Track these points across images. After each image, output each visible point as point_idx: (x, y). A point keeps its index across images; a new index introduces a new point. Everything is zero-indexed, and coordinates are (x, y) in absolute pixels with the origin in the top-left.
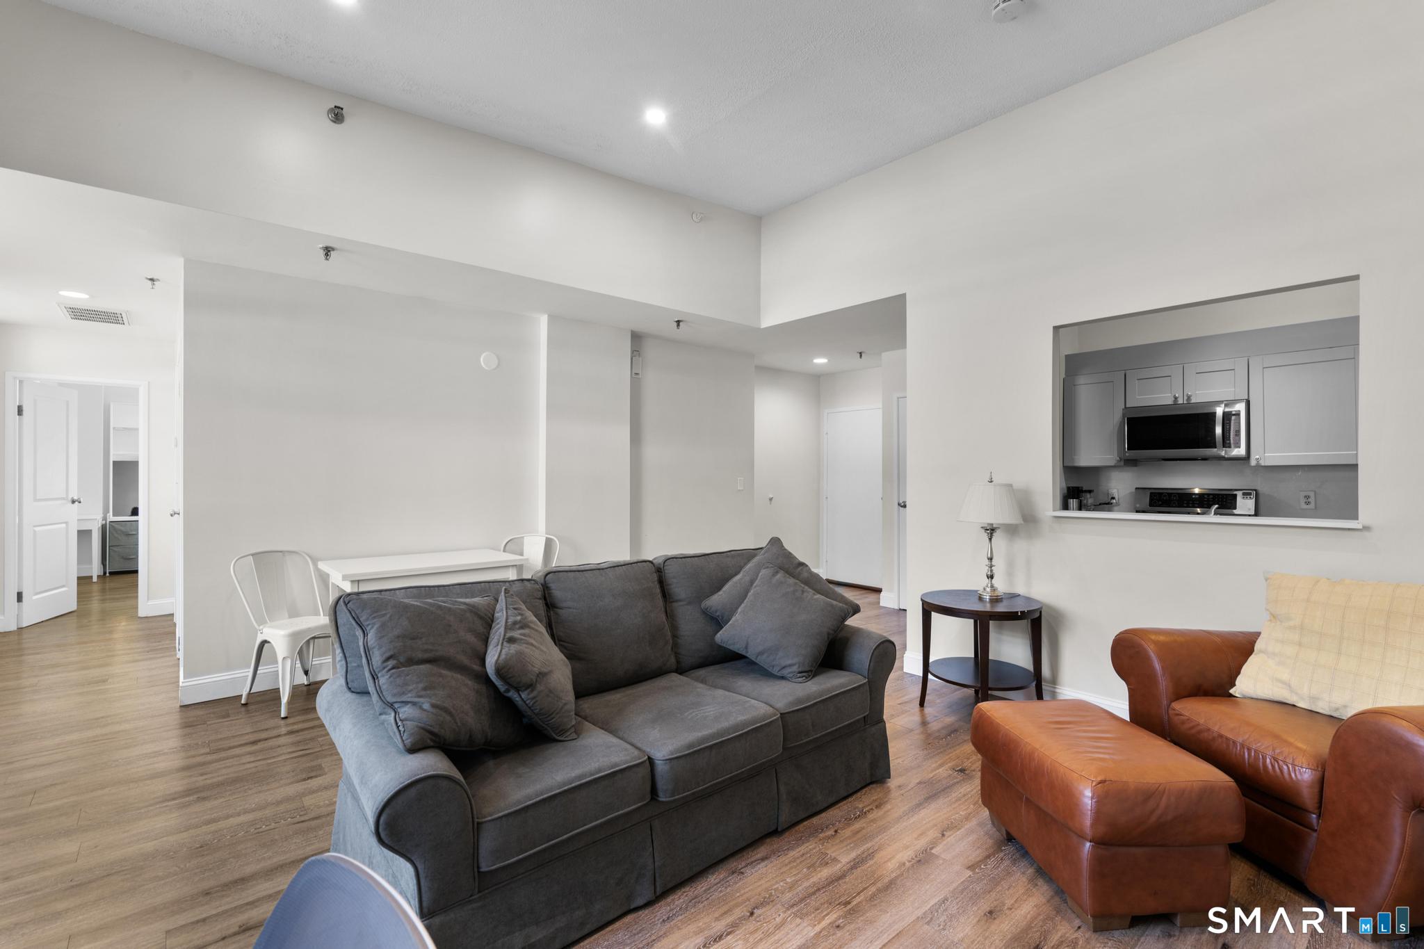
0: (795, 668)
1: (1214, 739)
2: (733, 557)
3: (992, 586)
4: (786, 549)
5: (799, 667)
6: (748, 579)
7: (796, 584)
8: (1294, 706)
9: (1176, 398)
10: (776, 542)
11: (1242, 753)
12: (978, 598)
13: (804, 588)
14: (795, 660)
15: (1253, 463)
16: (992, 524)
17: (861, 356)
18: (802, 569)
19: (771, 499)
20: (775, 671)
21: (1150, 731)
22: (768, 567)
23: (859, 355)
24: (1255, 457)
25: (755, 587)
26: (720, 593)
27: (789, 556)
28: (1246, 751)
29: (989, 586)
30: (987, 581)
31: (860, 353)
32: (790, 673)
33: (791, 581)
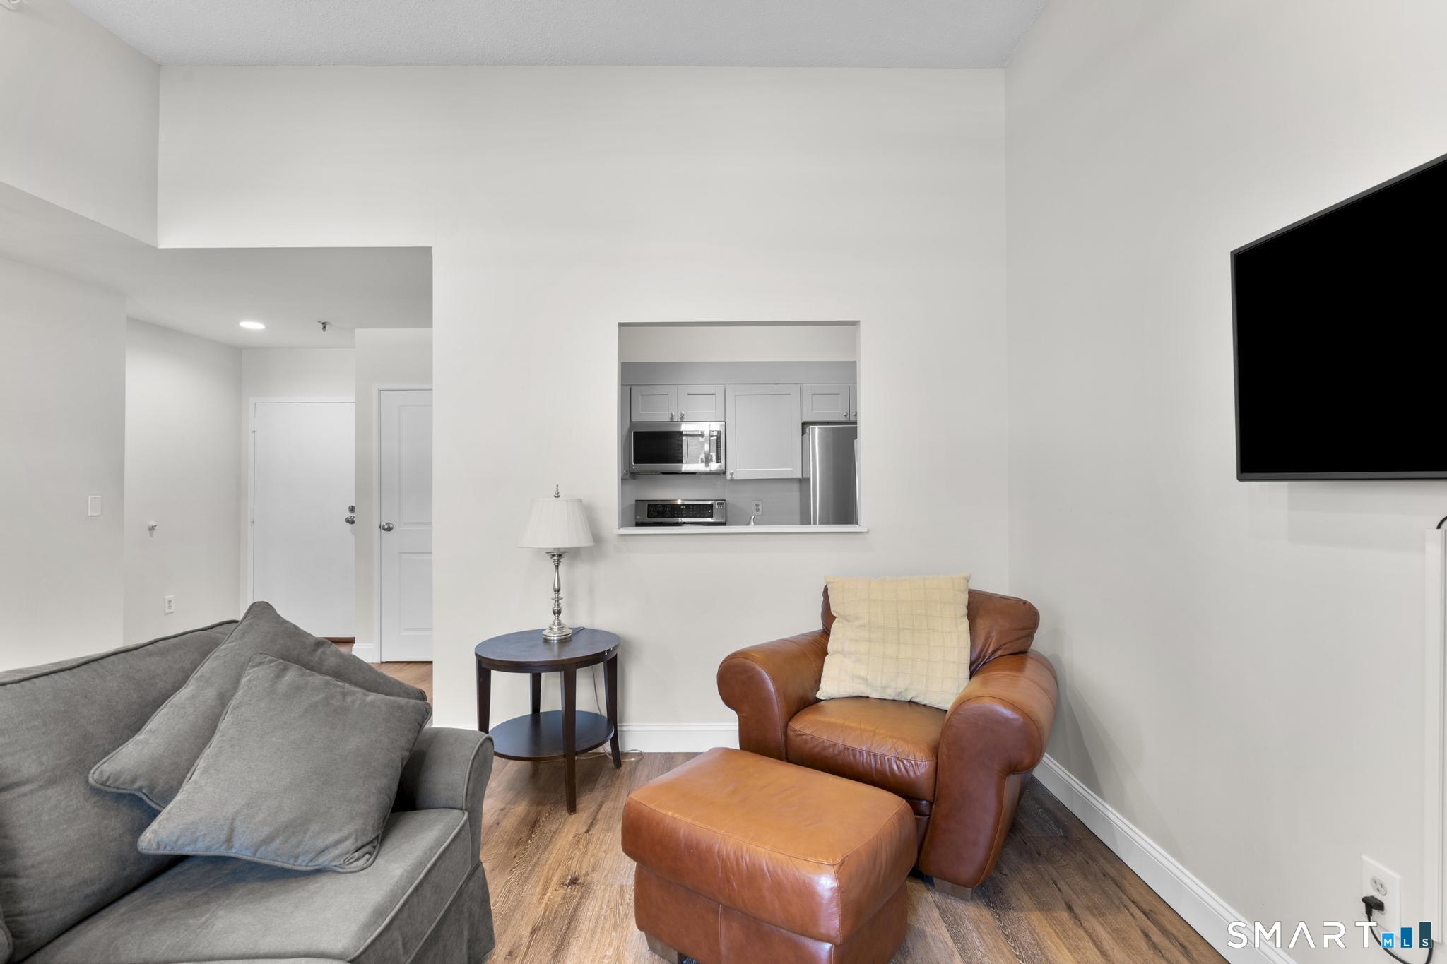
0: (349, 845)
1: (840, 753)
2: (163, 653)
3: (559, 624)
4: (286, 622)
5: (356, 839)
6: (210, 694)
7: (327, 683)
8: (868, 697)
9: (672, 416)
10: (261, 610)
11: (869, 761)
12: (542, 640)
13: (343, 688)
14: (349, 828)
15: (728, 476)
16: (559, 549)
17: (324, 328)
18: (324, 653)
19: (152, 529)
20: (301, 865)
21: (813, 768)
22: (261, 663)
23: (321, 326)
24: (729, 471)
25: (235, 708)
26: (140, 737)
27: (294, 633)
28: (872, 757)
29: (556, 624)
30: (552, 618)
31: (323, 323)
32: (334, 859)
33: (317, 679)
